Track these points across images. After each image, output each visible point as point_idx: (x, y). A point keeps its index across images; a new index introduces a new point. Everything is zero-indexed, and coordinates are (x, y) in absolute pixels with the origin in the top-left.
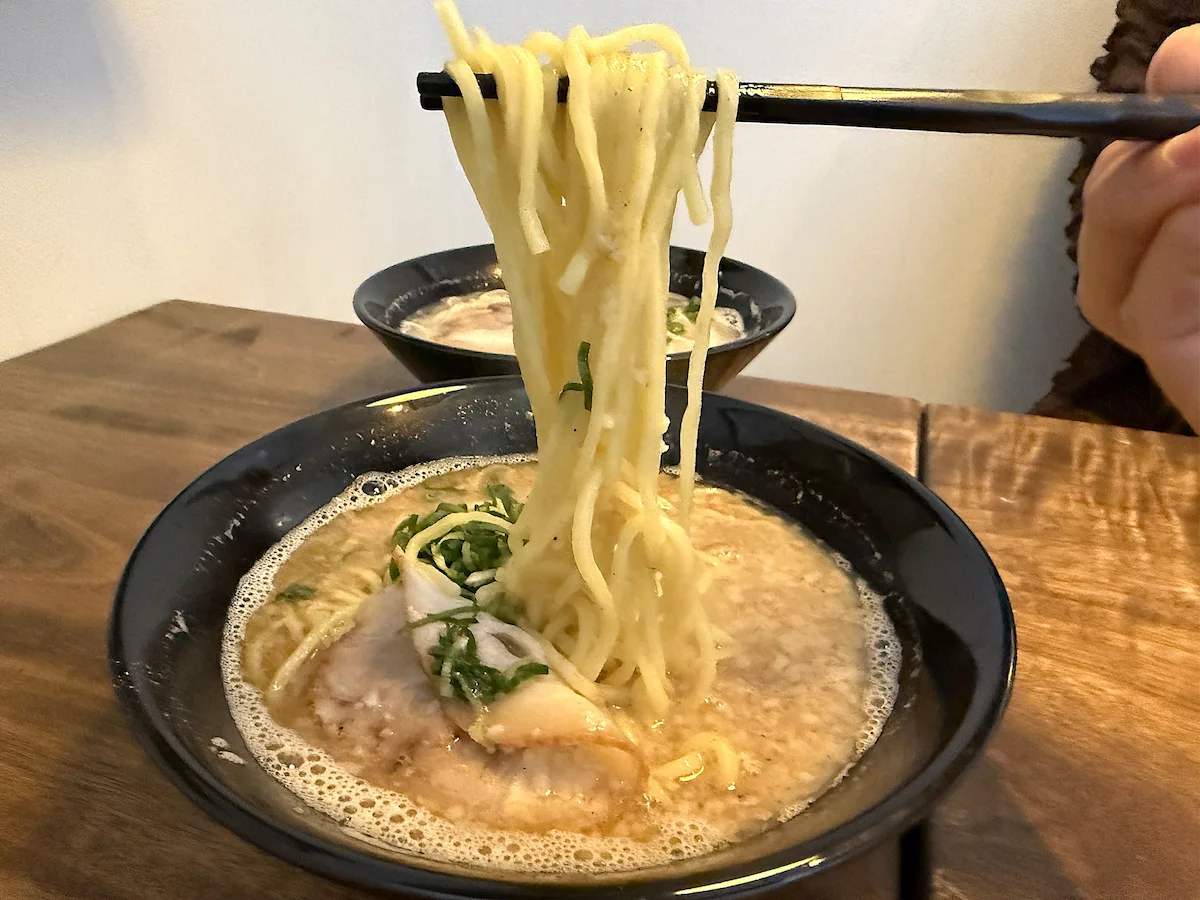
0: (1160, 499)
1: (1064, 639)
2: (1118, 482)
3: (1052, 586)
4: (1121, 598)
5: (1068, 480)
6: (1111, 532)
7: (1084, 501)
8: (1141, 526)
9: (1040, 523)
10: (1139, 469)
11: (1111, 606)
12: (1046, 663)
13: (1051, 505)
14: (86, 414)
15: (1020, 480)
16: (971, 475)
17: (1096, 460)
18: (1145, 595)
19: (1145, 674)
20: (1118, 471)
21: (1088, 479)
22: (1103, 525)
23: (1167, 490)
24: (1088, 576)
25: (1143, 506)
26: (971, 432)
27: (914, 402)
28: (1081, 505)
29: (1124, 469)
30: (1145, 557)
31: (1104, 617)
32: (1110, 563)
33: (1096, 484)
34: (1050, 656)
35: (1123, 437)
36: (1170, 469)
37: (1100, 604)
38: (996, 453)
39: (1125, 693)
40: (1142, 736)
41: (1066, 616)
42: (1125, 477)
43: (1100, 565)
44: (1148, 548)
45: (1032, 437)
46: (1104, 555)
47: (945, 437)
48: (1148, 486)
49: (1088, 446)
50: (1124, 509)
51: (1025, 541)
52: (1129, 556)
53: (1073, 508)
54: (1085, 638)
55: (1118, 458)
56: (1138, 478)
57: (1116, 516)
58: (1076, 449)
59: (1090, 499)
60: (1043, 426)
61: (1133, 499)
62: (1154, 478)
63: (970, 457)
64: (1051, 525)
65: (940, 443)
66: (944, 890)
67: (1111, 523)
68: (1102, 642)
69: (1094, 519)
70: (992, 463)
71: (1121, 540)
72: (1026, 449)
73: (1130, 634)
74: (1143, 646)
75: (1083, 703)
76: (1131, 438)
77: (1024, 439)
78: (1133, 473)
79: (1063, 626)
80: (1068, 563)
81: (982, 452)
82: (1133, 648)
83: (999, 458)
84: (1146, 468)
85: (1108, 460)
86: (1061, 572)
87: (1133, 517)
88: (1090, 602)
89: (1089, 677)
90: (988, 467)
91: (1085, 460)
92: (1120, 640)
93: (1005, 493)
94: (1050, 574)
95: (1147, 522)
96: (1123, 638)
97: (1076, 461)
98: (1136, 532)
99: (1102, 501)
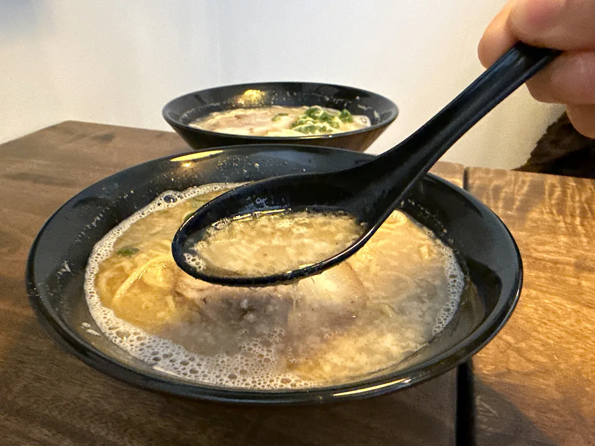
0: (592, 211)
1: (543, 280)
2: (569, 203)
3: (535, 255)
4: (573, 260)
5: (543, 203)
6: (567, 228)
7: (551, 213)
8: (582, 225)
9: (529, 224)
10: (580, 197)
11: (568, 264)
12: (534, 293)
13: (534, 215)
14: (21, 177)
15: (517, 203)
16: (492, 201)
17: (558, 192)
18: (585, 259)
19: (587, 297)
20: (569, 199)
21: (553, 202)
22: (562, 224)
24: (555, 249)
25: (583, 215)
26: (491, 180)
27: (461, 165)
28: (550, 215)
29: (573, 197)
30: (585, 240)
31: (564, 269)
32: (567, 243)
33: (558, 204)
34: (535, 289)
35: (571, 182)
37: (562, 263)
38: (504, 190)
39: (576, 307)
40: (585, 328)
41: (544, 269)
42: (573, 201)
43: (561, 244)
44: (587, 236)
45: (524, 182)
46: (563, 239)
47: (478, 182)
48: (586, 206)
49: (553, 186)
50: (573, 216)
51: (521, 233)
52: (576, 239)
53: (546, 216)
54: (554, 280)
55: (569, 192)
56: (580, 201)
57: (569, 220)
58: (547, 187)
59: (555, 212)
60: (529, 177)
61: (578, 211)
62: (589, 201)
63: (491, 193)
64: (534, 225)
65: (475, 186)
66: (483, 406)
67: (566, 223)
68: (564, 282)
69: (557, 221)
70: (503, 195)
71: (572, 232)
72: (521, 187)
73: (578, 278)
74: (584, 283)
75: (554, 312)
76: (575, 182)
77: (519, 183)
78: (577, 198)
79: (542, 274)
80: (543, 243)
81: (497, 190)
82: (579, 284)
83: (505, 192)
84: (584, 196)
85: (564, 193)
86: (541, 248)
87: (578, 221)
88: (556, 262)
89: (557, 299)
90: (501, 197)
91: (551, 194)
92: (573, 281)
93: (511, 209)
94: (535, 249)
95: (586, 223)
96: (575, 280)
97: (547, 193)
98: (580, 228)
99: (561, 212)
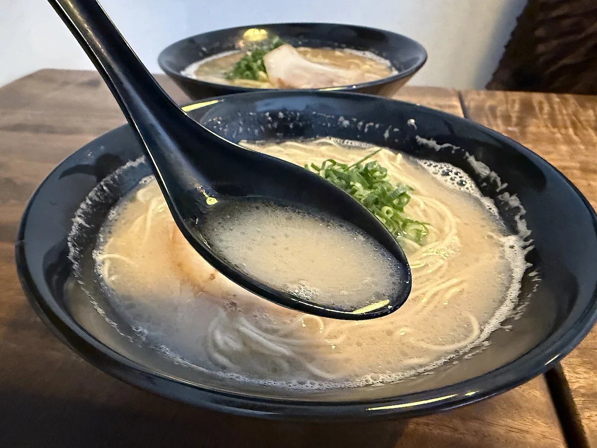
0: (580, 122)
2: (559, 117)
4: (578, 165)
5: (536, 117)
6: (563, 138)
7: (547, 126)
8: (576, 134)
9: (530, 137)
10: (566, 110)
11: (575, 168)
13: (532, 129)
15: (514, 120)
16: (491, 120)
17: (546, 108)
18: (588, 163)
20: (558, 112)
21: (546, 117)
22: (559, 136)
23: (582, 118)
25: (574, 126)
26: (484, 101)
27: (454, 90)
28: (546, 128)
29: (560, 111)
30: (582, 147)
31: (573, 173)
32: (568, 151)
33: (550, 118)
35: (555, 98)
36: (581, 110)
38: (499, 109)
42: (562, 114)
43: (563, 152)
44: (583, 142)
45: (514, 101)
46: (564, 148)
47: (473, 104)
48: (574, 118)
49: (541, 103)
50: (566, 128)
52: (574, 147)
53: (544, 130)
55: (556, 106)
56: (568, 115)
57: (563, 131)
58: (536, 105)
59: (549, 125)
60: (517, 96)
61: (568, 123)
62: (575, 114)
63: (488, 112)
64: (536, 137)
65: (472, 106)
67: (562, 134)
69: (554, 133)
70: (498, 113)
71: (569, 141)
72: (513, 107)
73: (586, 179)
76: (559, 98)
77: (510, 102)
78: (565, 112)
81: (493, 109)
83: (501, 111)
84: (570, 110)
85: (552, 107)
87: (571, 131)
90: (498, 115)
91: (541, 109)
93: (510, 125)
95: (578, 133)
96: (585, 181)
97: (537, 109)
98: (575, 138)
99: (555, 125)
